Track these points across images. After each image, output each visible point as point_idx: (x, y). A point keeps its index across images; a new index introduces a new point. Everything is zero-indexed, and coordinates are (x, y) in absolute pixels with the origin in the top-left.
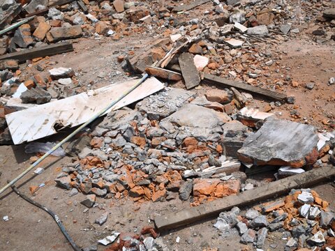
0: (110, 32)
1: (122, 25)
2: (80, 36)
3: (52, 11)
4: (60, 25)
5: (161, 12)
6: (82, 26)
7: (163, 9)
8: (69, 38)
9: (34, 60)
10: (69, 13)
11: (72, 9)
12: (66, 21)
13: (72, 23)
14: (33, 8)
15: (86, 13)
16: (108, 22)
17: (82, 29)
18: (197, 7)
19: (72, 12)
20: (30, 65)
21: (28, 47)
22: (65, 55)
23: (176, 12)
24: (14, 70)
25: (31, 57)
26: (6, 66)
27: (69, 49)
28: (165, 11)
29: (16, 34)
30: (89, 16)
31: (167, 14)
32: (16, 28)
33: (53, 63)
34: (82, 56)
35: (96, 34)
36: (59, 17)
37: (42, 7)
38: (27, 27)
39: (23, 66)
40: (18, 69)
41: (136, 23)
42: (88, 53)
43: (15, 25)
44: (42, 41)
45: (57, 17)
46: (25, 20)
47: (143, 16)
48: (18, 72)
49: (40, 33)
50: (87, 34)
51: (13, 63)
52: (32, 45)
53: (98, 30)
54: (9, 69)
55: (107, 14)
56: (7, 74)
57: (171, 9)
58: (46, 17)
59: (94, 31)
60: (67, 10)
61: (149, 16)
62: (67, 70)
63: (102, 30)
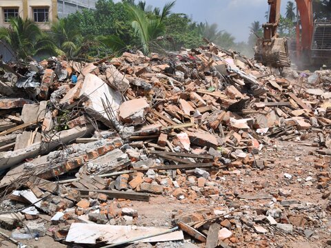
0: (182, 197)
1: (194, 195)
2: (160, 193)
3: (150, 172)
4: (150, 182)
5: (227, 195)
6: (165, 187)
7: (230, 193)
8: (151, 193)
9: (119, 200)
10: (162, 176)
11: (166, 174)
12: (157, 180)
13: (159, 183)
14: (139, 165)
15: (174, 180)
16: (185, 191)
17: (164, 189)
18: (257, 200)
19: (165, 176)
20: (115, 202)
21: (121, 190)
22: (141, 202)
23: (239, 198)
24: (102, 202)
25: (118, 196)
26: (98, 197)
27: (146, 199)
28: (231, 195)
29: (117, 179)
30: (175, 182)
31: (231, 198)
32: (119, 175)
33: (130, 205)
34: (152, 206)
35: (172, 196)
36: (153, 177)
37: (145, 167)
38: (127, 176)
39: (109, 202)
40: (106, 202)
41: (206, 197)
42: (157, 206)
43: (120, 173)
44: (133, 189)
45: (151, 176)
46: (128, 171)
47: (213, 194)
48: (104, 204)
49: (133, 183)
50: (165, 194)
51: (104, 197)
52: (125, 190)
53: (174, 193)
54: (99, 200)
55: (188, 186)
56: (95, 202)
57: (236, 195)
58: (145, 174)
59: (171, 193)
60: (162, 174)
61: (218, 195)
62: (133, 211)
63: (177, 194)
